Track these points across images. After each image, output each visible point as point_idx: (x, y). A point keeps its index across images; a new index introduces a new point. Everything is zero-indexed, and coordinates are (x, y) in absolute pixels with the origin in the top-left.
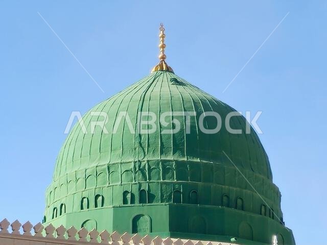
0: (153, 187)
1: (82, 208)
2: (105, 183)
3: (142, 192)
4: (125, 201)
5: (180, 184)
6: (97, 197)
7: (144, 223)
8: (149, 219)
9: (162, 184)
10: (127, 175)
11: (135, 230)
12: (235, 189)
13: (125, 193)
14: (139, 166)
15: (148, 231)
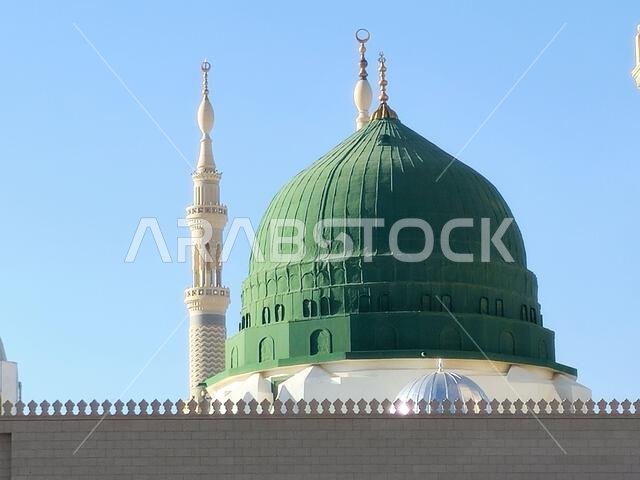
0: (336, 293)
1: (264, 322)
2: (284, 290)
3: (323, 300)
4: (306, 313)
5: (367, 287)
6: (277, 307)
7: (323, 341)
8: (328, 334)
9: (346, 288)
10: (308, 279)
11: (314, 350)
12: (439, 284)
13: (305, 302)
14: (320, 268)
15: (328, 350)
